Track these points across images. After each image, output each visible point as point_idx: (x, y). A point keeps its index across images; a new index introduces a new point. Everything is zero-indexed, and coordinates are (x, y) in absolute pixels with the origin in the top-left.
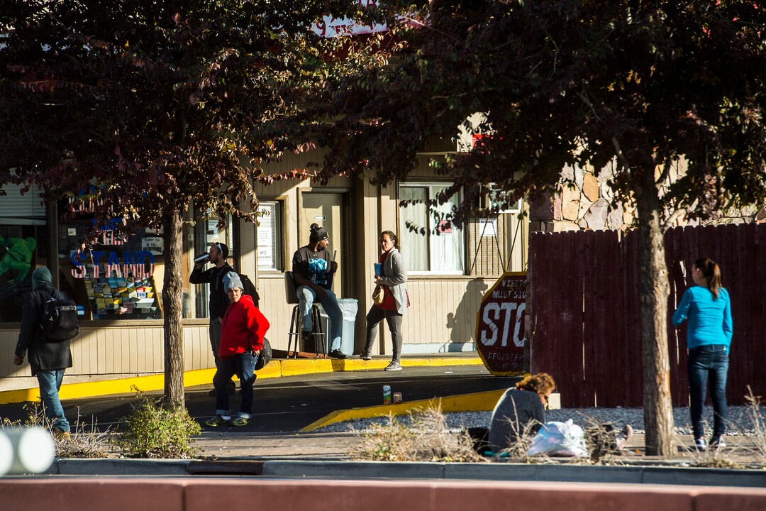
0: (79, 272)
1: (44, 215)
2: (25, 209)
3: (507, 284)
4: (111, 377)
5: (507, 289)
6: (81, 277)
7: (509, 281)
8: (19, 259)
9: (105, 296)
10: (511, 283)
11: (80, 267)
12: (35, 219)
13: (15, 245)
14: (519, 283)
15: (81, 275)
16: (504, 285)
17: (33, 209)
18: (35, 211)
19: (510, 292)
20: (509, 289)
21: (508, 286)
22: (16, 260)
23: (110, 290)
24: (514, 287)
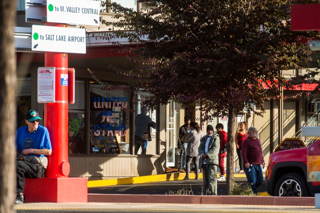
0: (97, 133)
1: (84, 109)
2: (77, 106)
3: (287, 143)
4: (108, 178)
5: (287, 145)
6: (98, 135)
7: (288, 142)
8: (74, 127)
9: (98, 144)
10: (288, 143)
11: (98, 131)
12: (81, 110)
13: (73, 121)
14: (292, 143)
15: (98, 134)
16: (285, 143)
17: (80, 106)
18: (81, 107)
19: (288, 146)
20: (288, 145)
21: (287, 144)
22: (73, 127)
23: (99, 141)
24: (290, 145)
